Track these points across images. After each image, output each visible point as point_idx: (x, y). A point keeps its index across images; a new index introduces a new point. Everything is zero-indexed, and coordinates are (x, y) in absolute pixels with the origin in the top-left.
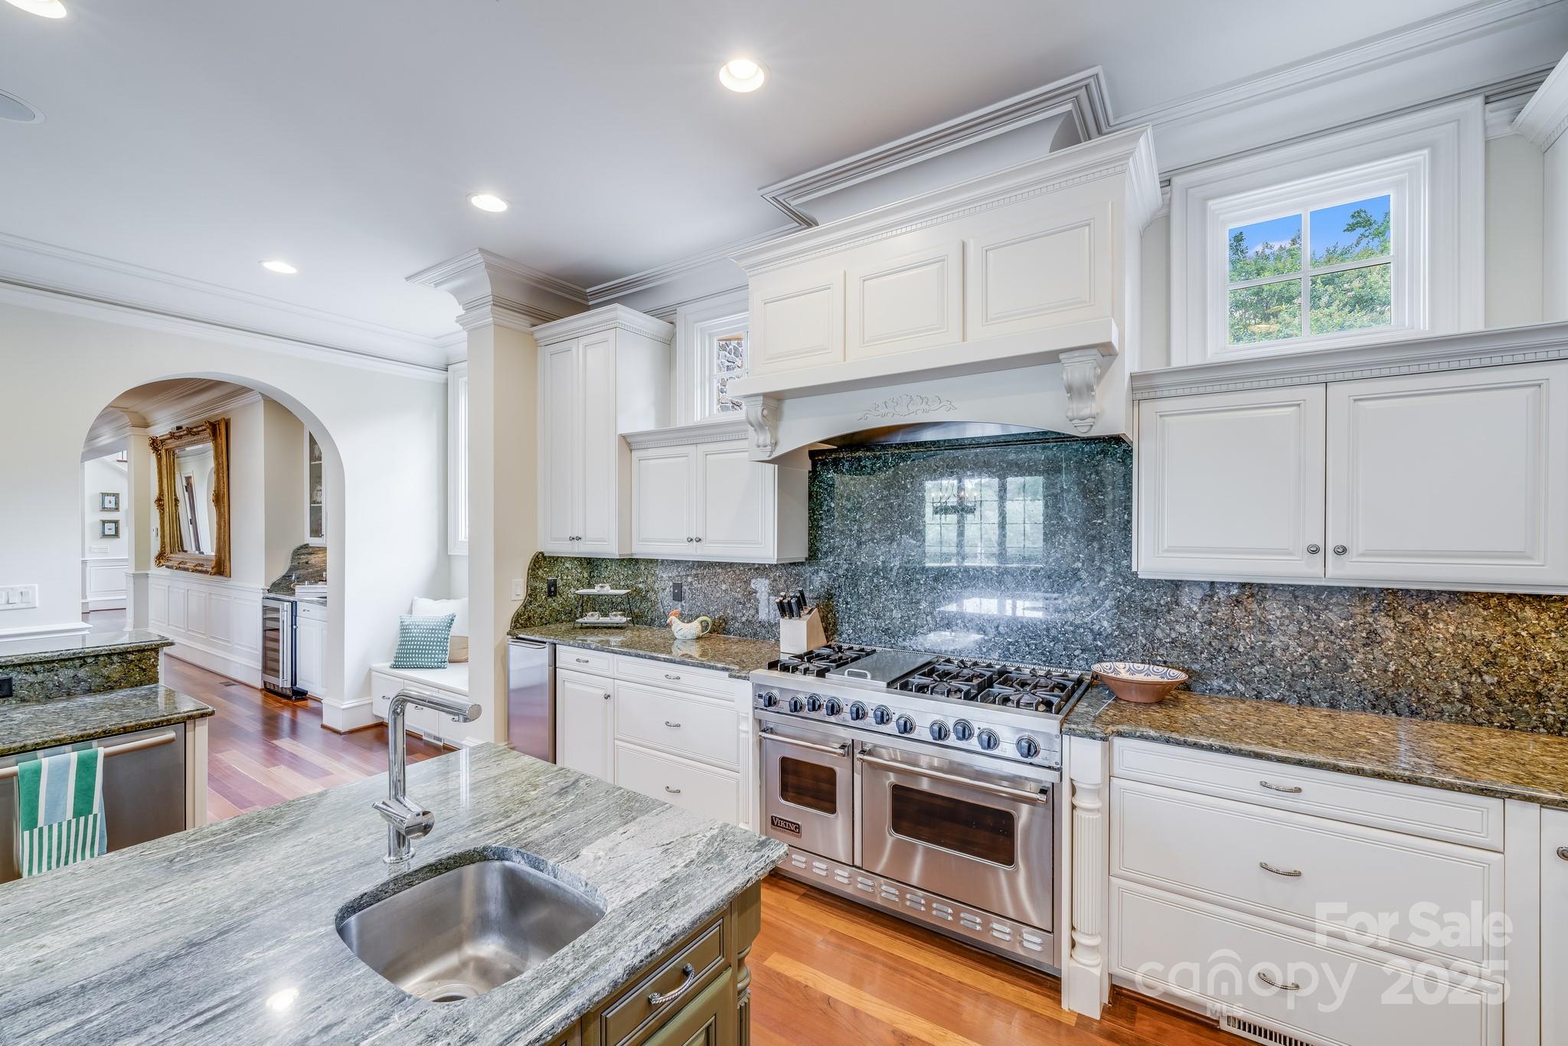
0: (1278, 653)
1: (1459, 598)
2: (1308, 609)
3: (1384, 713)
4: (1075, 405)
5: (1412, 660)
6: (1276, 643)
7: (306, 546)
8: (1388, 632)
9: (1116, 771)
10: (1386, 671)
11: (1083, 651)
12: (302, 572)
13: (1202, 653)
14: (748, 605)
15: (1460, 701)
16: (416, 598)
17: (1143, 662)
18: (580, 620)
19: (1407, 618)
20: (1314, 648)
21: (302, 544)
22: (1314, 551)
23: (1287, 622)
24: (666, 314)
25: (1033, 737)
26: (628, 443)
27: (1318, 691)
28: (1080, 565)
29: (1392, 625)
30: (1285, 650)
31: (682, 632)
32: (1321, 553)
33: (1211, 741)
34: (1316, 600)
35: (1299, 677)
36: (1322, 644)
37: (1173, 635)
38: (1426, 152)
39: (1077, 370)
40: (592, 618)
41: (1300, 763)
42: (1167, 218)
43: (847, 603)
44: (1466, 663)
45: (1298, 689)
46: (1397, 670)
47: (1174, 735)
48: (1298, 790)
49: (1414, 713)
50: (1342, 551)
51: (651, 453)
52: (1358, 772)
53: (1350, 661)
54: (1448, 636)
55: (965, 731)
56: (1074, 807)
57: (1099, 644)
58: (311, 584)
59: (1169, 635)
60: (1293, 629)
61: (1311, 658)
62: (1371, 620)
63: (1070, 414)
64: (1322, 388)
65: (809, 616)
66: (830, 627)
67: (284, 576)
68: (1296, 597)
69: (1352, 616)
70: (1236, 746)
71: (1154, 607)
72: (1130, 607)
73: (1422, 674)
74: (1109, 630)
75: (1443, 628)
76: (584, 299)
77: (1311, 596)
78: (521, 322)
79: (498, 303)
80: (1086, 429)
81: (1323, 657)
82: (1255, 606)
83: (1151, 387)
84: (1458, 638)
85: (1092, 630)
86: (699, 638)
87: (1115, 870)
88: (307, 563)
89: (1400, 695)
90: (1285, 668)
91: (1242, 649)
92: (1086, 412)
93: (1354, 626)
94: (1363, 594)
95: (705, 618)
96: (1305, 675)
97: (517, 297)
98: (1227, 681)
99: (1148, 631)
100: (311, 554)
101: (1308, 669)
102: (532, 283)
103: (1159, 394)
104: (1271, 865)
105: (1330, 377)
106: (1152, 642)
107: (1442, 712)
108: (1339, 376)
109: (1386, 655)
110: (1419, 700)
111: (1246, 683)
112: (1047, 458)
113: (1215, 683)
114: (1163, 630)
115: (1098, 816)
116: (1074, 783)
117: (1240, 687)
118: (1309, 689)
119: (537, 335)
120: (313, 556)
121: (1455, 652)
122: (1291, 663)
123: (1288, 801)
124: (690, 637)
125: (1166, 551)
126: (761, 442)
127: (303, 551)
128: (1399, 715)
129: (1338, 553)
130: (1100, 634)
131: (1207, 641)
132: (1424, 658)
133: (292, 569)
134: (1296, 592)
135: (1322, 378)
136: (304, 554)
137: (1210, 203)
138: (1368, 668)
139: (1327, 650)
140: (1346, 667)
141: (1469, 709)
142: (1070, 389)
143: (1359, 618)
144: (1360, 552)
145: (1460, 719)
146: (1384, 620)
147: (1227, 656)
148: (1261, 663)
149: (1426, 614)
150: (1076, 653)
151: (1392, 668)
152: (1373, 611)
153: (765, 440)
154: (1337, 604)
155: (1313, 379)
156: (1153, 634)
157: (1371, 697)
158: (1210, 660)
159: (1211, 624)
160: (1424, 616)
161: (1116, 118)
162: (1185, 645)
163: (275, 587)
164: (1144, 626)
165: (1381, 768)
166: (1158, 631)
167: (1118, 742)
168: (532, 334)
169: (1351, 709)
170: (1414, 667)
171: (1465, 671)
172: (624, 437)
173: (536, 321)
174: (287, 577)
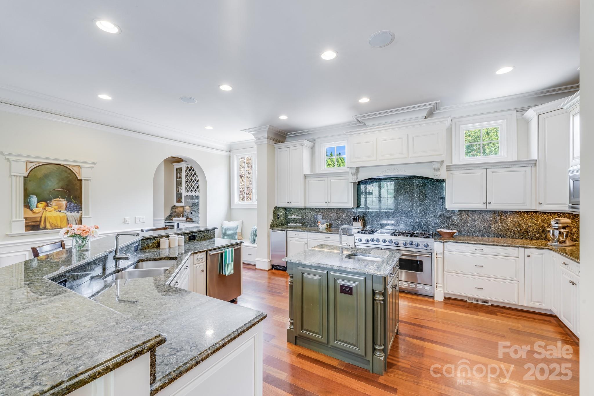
0: (477, 226)
1: (513, 212)
2: (483, 216)
3: (499, 237)
4: (435, 172)
5: (504, 226)
6: (476, 224)
7: (175, 206)
8: (499, 220)
9: (445, 250)
10: (499, 228)
11: (432, 227)
12: (174, 214)
13: (460, 226)
14: (339, 220)
15: (513, 234)
16: (223, 221)
17: (446, 229)
18: (289, 225)
19: (503, 217)
20: (484, 224)
21: (173, 205)
22: (484, 203)
23: (478, 219)
24: (313, 141)
25: (427, 243)
26: (306, 177)
27: (485, 233)
28: (431, 207)
29: (500, 219)
30: (478, 225)
31: (322, 227)
32: (486, 203)
33: (465, 242)
34: (484, 214)
35: (481, 231)
36: (486, 223)
37: (453, 223)
38: (506, 120)
39: (436, 166)
40: (292, 224)
41: (483, 244)
42: (451, 128)
43: (369, 218)
44: (514, 226)
45: (481, 233)
46: (501, 228)
47: (457, 241)
48: (482, 250)
49: (504, 237)
50: (490, 203)
51: (312, 179)
52: (493, 245)
53: (491, 227)
54: (511, 221)
55: (412, 243)
56: (436, 258)
57: (436, 226)
58: (177, 218)
59: (452, 223)
60: (480, 220)
61: (483, 227)
62: (496, 218)
63: (434, 174)
64: (486, 170)
65: (361, 222)
66: (364, 225)
67: (169, 215)
68: (480, 213)
69: (492, 217)
70: (470, 242)
71: (449, 217)
72: (443, 217)
73: (506, 229)
74: (438, 222)
75: (510, 219)
76: (285, 135)
77: (483, 213)
78: (272, 142)
79: (268, 138)
80: (437, 178)
81: (486, 226)
82: (471, 216)
83: (450, 168)
84: (513, 221)
85: (434, 223)
86: (326, 229)
87: (445, 270)
88: (175, 211)
89: (502, 233)
90: (478, 229)
91: (469, 225)
92: (438, 174)
93: (492, 219)
94: (494, 212)
95: (327, 223)
96: (482, 230)
97: (272, 136)
98: (466, 232)
99: (447, 222)
100: (176, 208)
101: (483, 229)
102: (276, 132)
103: (452, 169)
104: (477, 265)
105: (487, 168)
106: (448, 225)
107: (510, 236)
108: (489, 168)
109: (499, 225)
110: (505, 234)
111: (470, 233)
112: (423, 182)
113: (463, 233)
114: (451, 222)
115: (441, 259)
116: (437, 252)
117: (469, 234)
118: (483, 233)
119: (275, 146)
120: (176, 209)
121: (512, 224)
122: (479, 228)
123: (481, 252)
124: (324, 228)
125: (453, 204)
126: (354, 178)
127: (174, 207)
128: (501, 238)
129: (489, 203)
130: (436, 223)
131: (461, 224)
132: (506, 225)
133: (171, 213)
134: (480, 212)
135: (485, 168)
136: (174, 208)
137: (461, 126)
138: (495, 228)
139: (487, 225)
140: (491, 228)
141: (515, 235)
142: (434, 169)
143: (493, 217)
144: (493, 203)
145: (513, 237)
146: (498, 218)
147: (465, 227)
148: (473, 228)
149: (507, 216)
150: (431, 228)
151: (500, 228)
152: (496, 216)
153: (355, 178)
154: (488, 215)
155: (484, 168)
156: (449, 223)
157: (496, 234)
158: (462, 228)
159: (462, 220)
160: (506, 217)
161: (441, 107)
162: (456, 225)
163: (167, 219)
164: (446, 221)
165: (498, 244)
166: (450, 222)
167: (445, 243)
168: (274, 145)
169: (492, 237)
170: (504, 227)
171: (514, 228)
172: (305, 175)
173: (275, 142)
174: (170, 216)
